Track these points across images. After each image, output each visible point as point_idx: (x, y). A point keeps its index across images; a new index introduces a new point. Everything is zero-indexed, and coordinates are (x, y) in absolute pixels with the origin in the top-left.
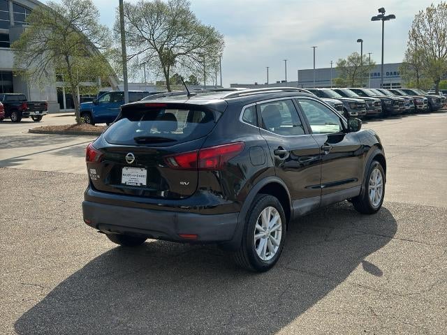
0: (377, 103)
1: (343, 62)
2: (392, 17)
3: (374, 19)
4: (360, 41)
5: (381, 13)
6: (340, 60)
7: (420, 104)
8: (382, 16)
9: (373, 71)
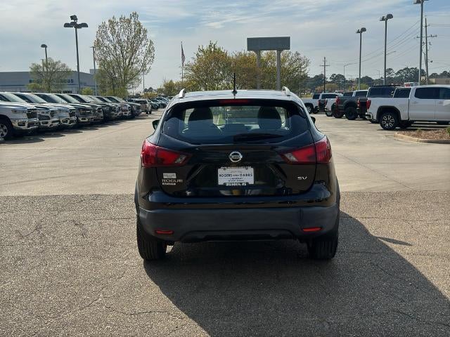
0: (100, 109)
1: (38, 67)
2: (85, 25)
3: (67, 25)
4: (44, 46)
5: (73, 21)
6: (34, 64)
7: (124, 111)
8: (74, 24)
9: (69, 78)
